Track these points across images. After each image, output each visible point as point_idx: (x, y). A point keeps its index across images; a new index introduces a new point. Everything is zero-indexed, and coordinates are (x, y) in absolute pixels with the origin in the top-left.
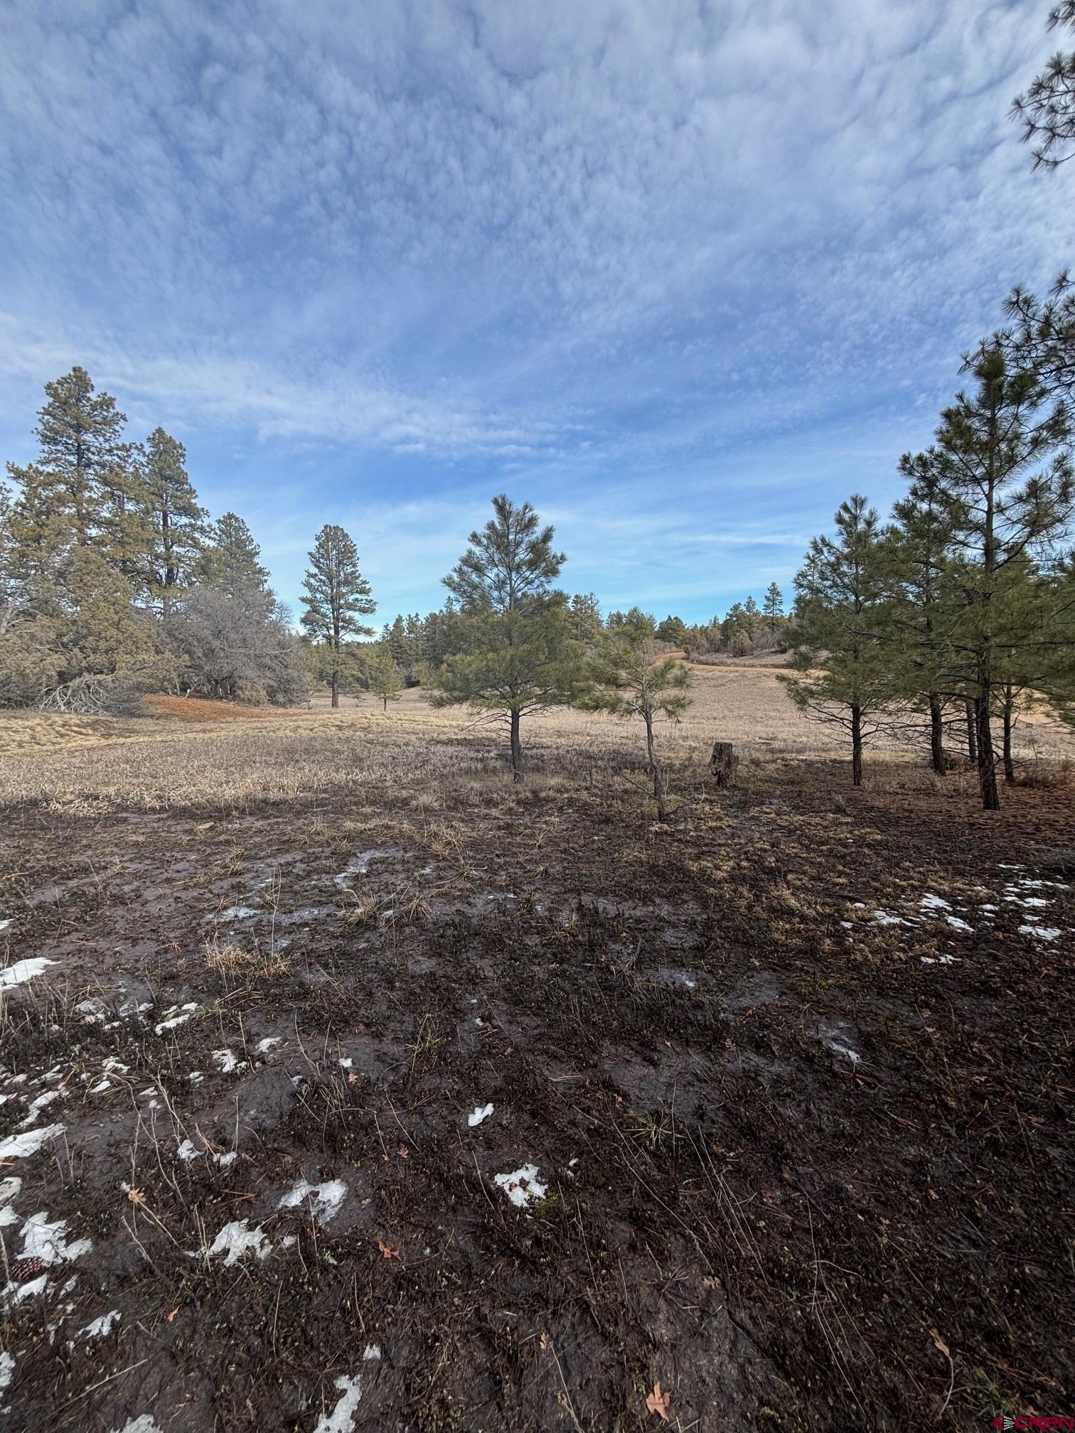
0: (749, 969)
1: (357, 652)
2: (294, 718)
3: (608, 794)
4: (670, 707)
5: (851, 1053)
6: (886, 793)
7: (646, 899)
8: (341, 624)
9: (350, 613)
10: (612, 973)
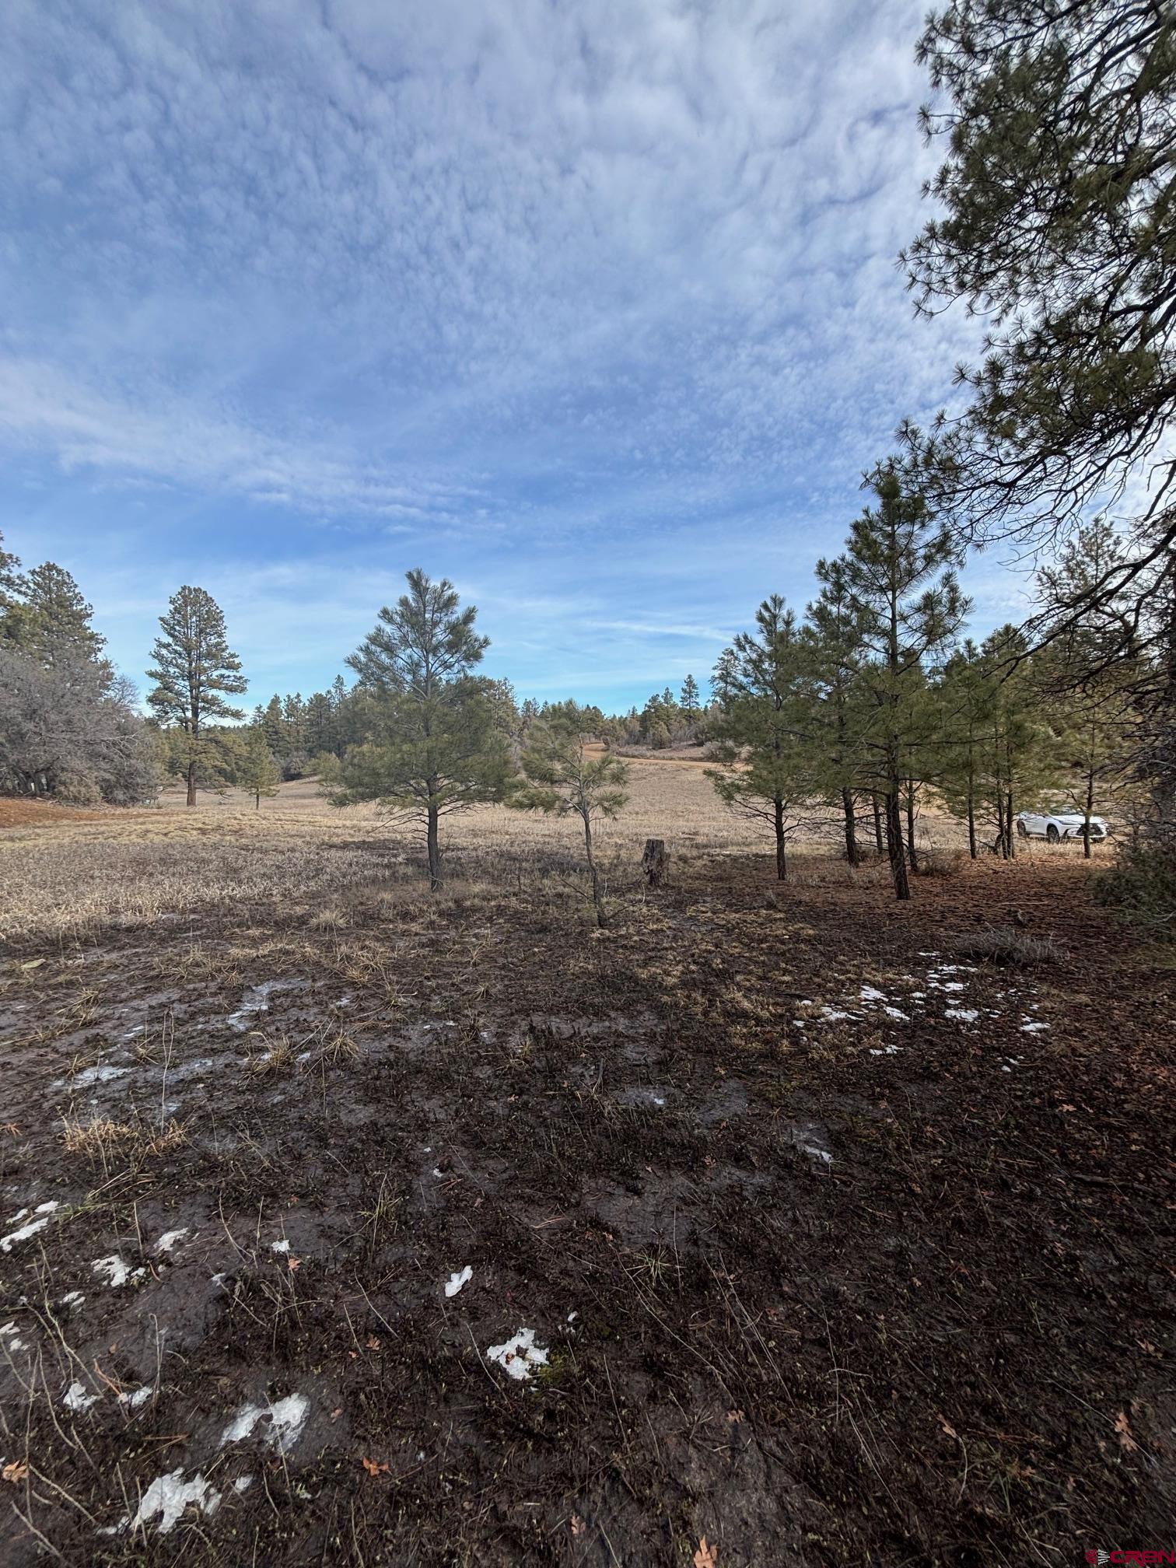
0: (716, 1079)
1: (221, 738)
2: (140, 820)
3: (541, 900)
4: (606, 804)
5: (824, 1154)
6: (809, 886)
7: (599, 1013)
8: (201, 705)
9: (212, 692)
10: (577, 1099)
